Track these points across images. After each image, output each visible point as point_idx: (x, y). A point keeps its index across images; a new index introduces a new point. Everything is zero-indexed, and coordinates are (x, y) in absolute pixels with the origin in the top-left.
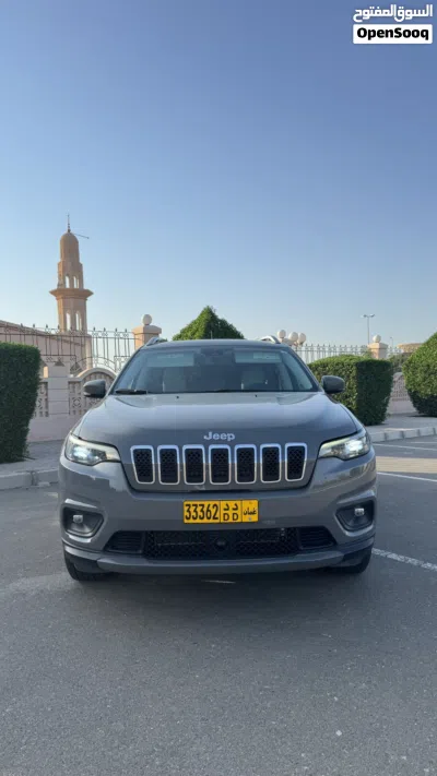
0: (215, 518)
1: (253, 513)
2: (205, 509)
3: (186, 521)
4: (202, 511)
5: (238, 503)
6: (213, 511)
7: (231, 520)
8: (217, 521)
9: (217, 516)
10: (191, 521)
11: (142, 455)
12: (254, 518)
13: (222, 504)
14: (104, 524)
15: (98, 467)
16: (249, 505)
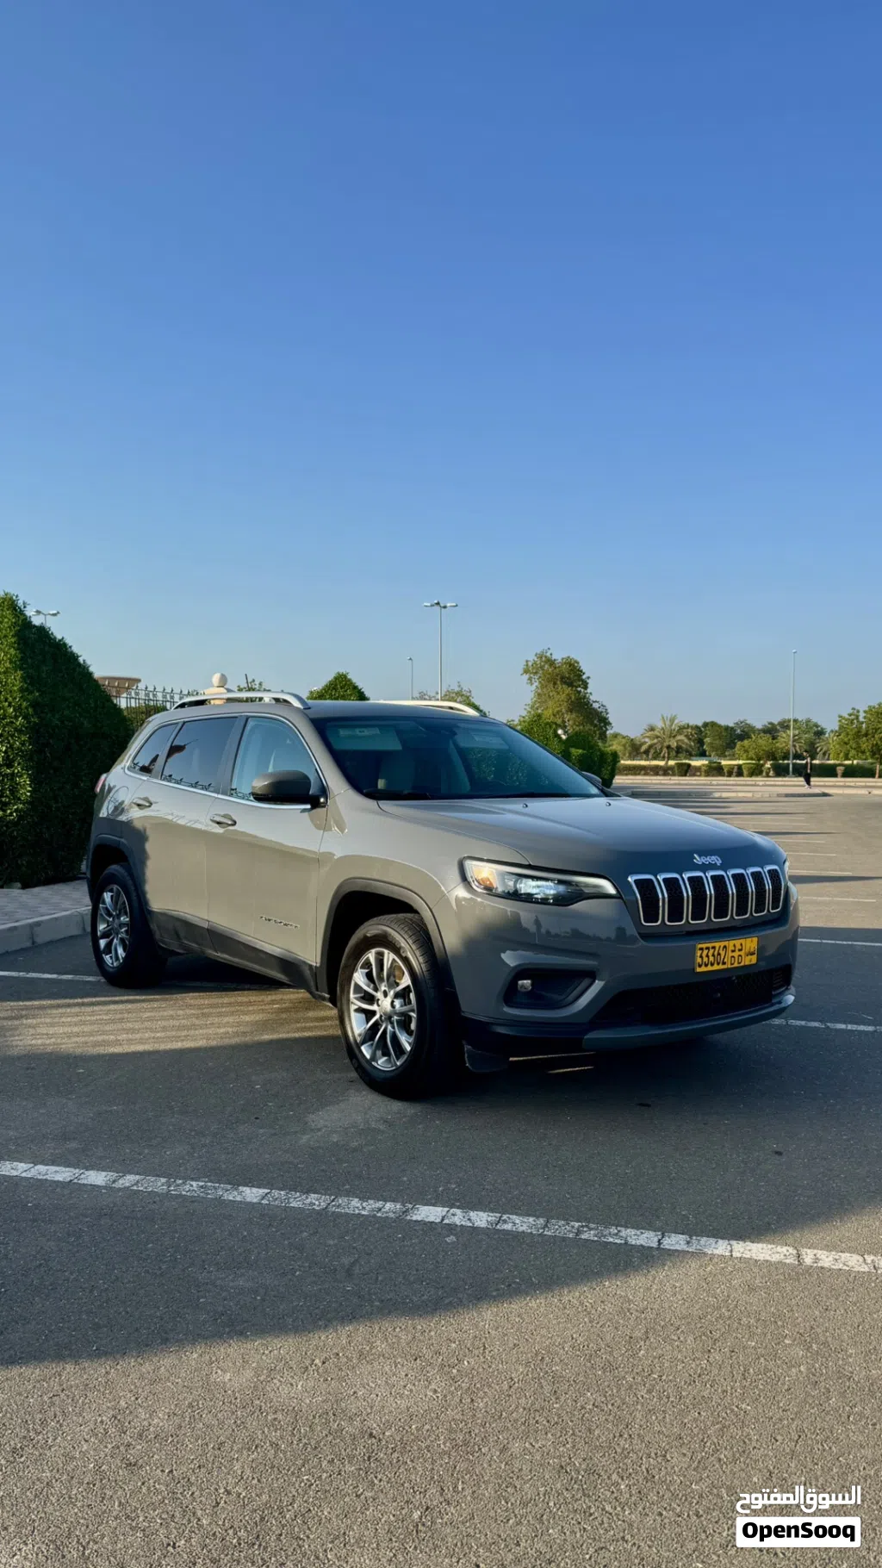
0: (724, 963)
1: (752, 954)
2: (716, 953)
3: (699, 970)
4: (713, 955)
5: (743, 941)
6: (722, 953)
7: (736, 965)
8: (725, 967)
9: (726, 960)
10: (703, 969)
11: (646, 887)
12: (754, 959)
13: (731, 944)
14: (598, 985)
15: (580, 906)
16: (751, 943)
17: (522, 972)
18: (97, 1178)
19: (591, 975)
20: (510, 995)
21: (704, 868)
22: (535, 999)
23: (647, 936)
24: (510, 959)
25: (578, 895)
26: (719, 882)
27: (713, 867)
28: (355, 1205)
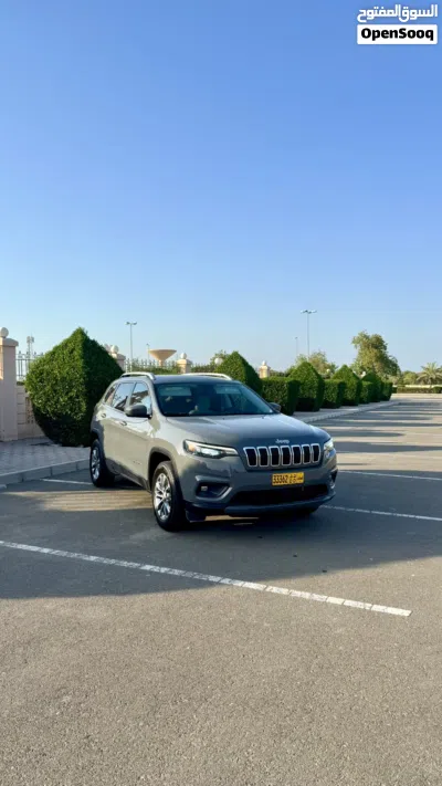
1: (301, 479)
2: (282, 478)
3: (273, 484)
5: (296, 474)
6: (286, 478)
7: (292, 483)
8: (286, 483)
9: (287, 481)
10: (276, 484)
11: (251, 453)
12: (302, 481)
13: (289, 475)
14: (230, 489)
15: (224, 459)
16: (301, 474)
17: (202, 483)
18: (46, 551)
19: (228, 485)
20: (198, 491)
21: (279, 445)
22: (208, 494)
23: (250, 471)
24: (198, 478)
25: (223, 455)
26: (286, 451)
27: (283, 444)
28: (125, 564)
